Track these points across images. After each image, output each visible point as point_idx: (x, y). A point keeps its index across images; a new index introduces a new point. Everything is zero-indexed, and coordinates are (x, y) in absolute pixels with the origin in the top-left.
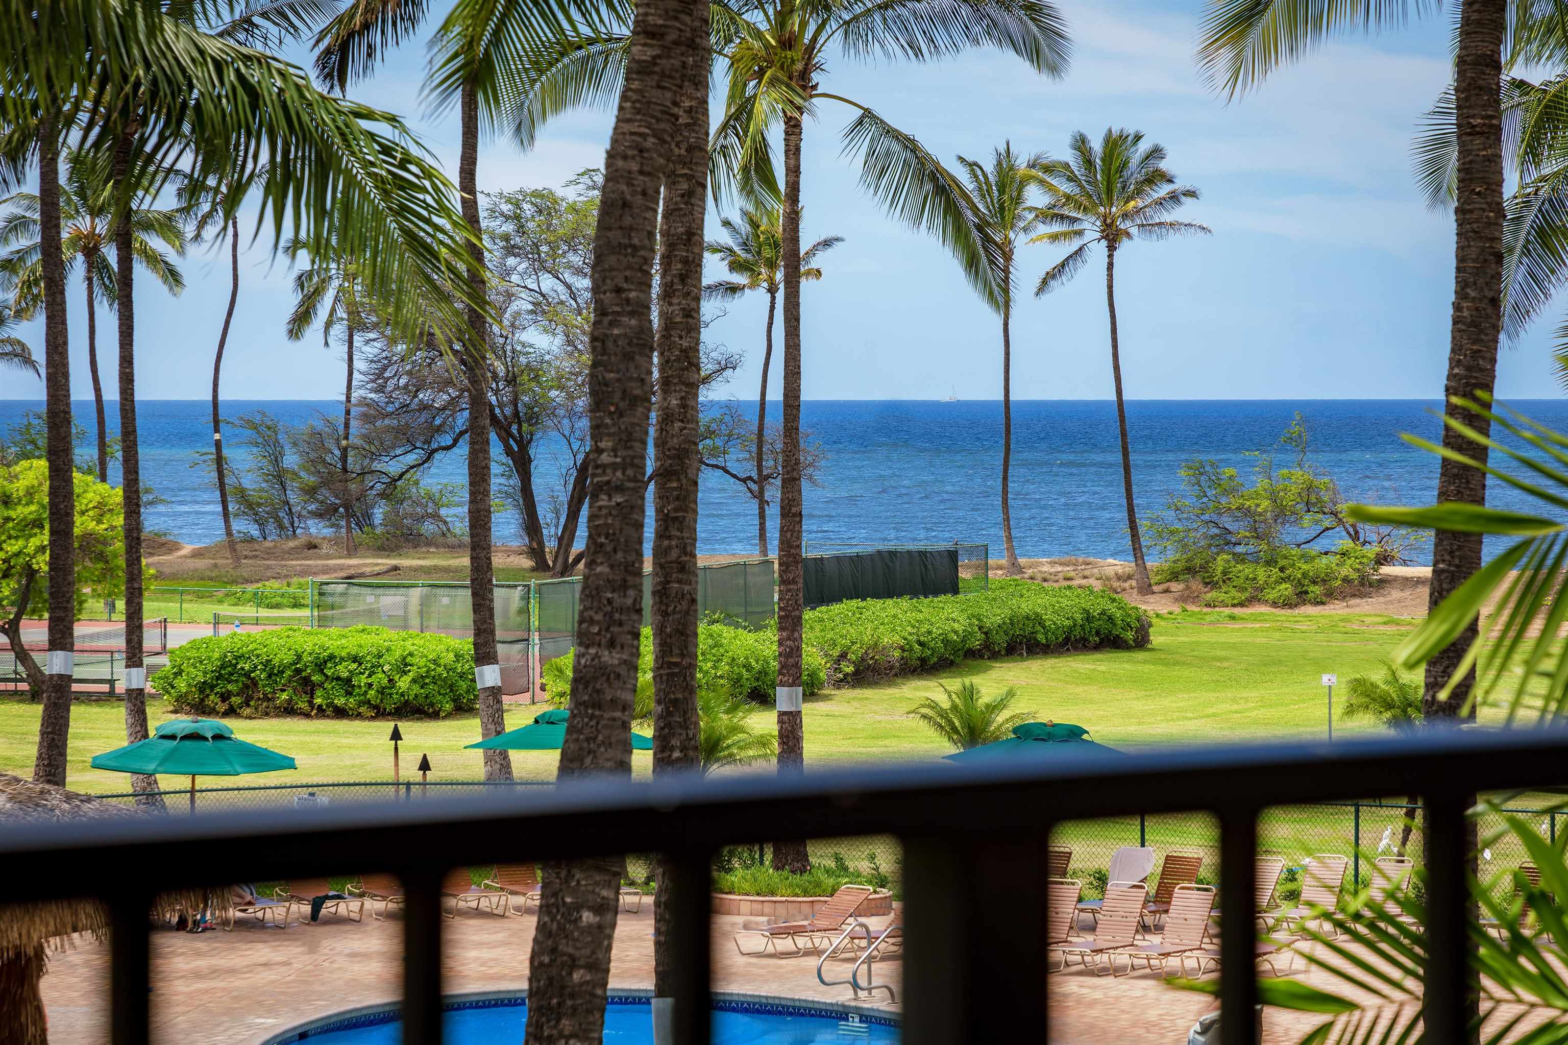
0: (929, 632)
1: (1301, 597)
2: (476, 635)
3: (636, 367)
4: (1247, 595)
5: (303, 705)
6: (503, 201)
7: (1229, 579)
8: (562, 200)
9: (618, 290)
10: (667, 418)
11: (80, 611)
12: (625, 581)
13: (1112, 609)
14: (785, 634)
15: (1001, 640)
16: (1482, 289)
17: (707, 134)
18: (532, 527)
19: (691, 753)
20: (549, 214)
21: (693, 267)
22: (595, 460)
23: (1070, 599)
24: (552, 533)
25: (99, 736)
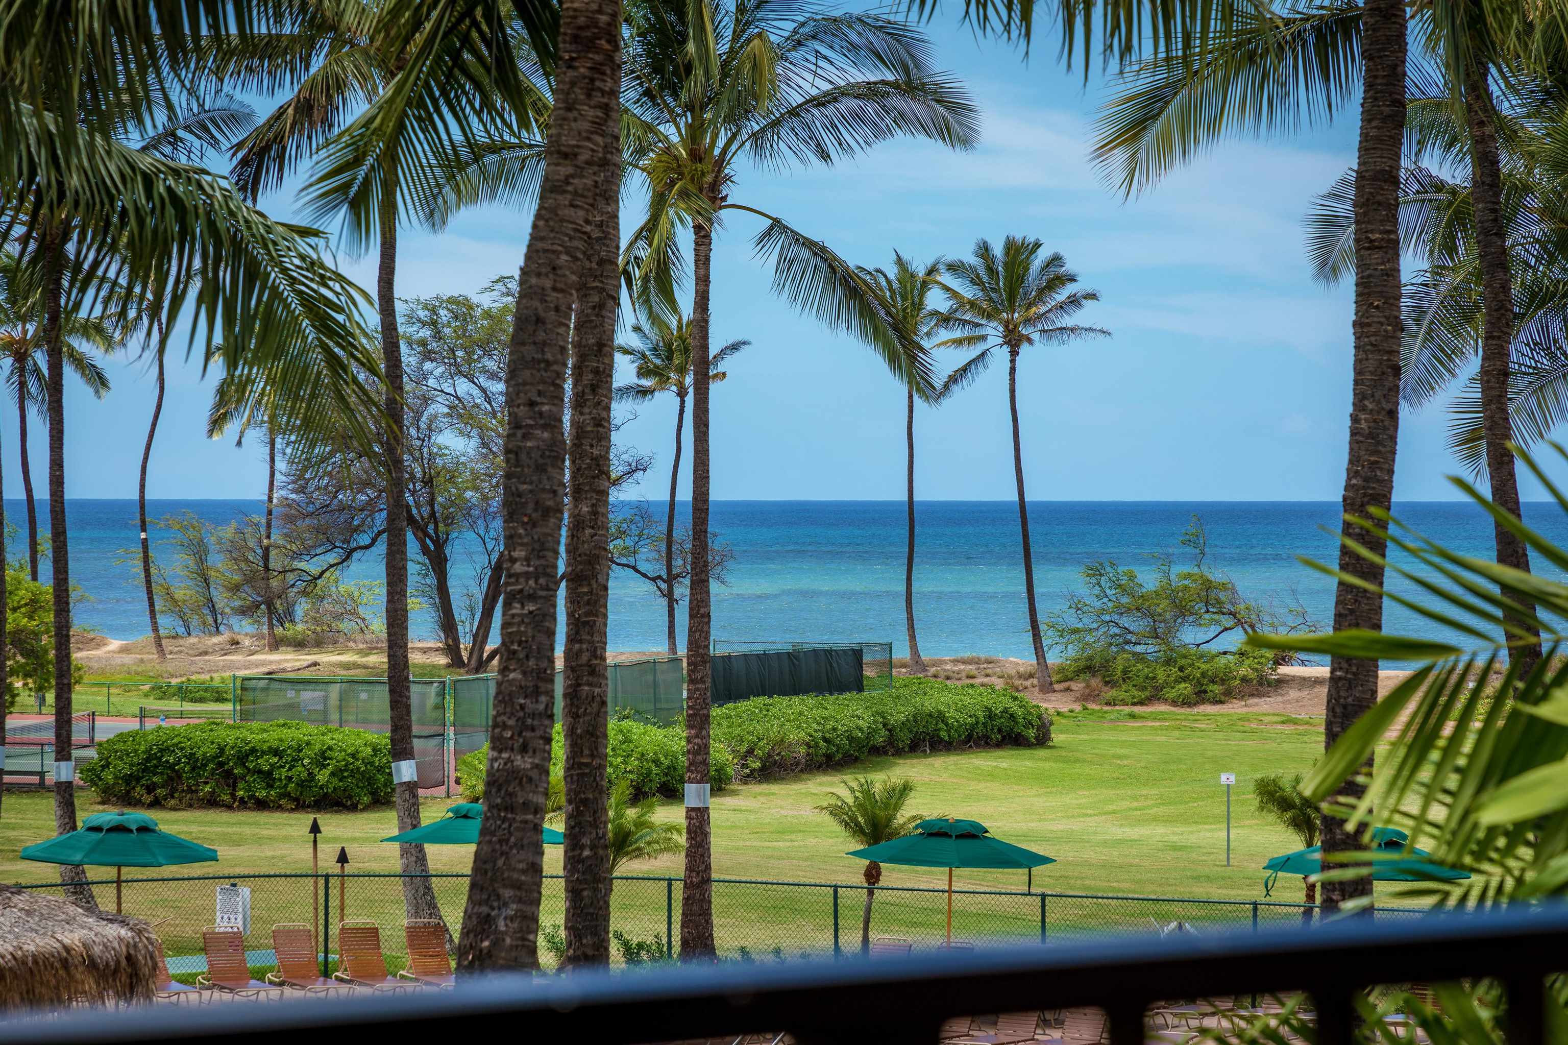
0: (834, 729)
1: (1201, 696)
2: (393, 731)
3: (548, 479)
4: (1147, 694)
5: (226, 798)
6: (420, 307)
7: (1129, 678)
8: (478, 306)
9: (532, 404)
10: (577, 526)
11: (12, 704)
12: (537, 687)
13: (1014, 707)
14: (693, 732)
15: (905, 738)
16: (1379, 402)
17: (618, 248)
18: (448, 625)
19: (601, 852)
20: (465, 320)
21: (604, 374)
22: (508, 569)
23: (972, 697)
24: (467, 630)
25: (30, 827)
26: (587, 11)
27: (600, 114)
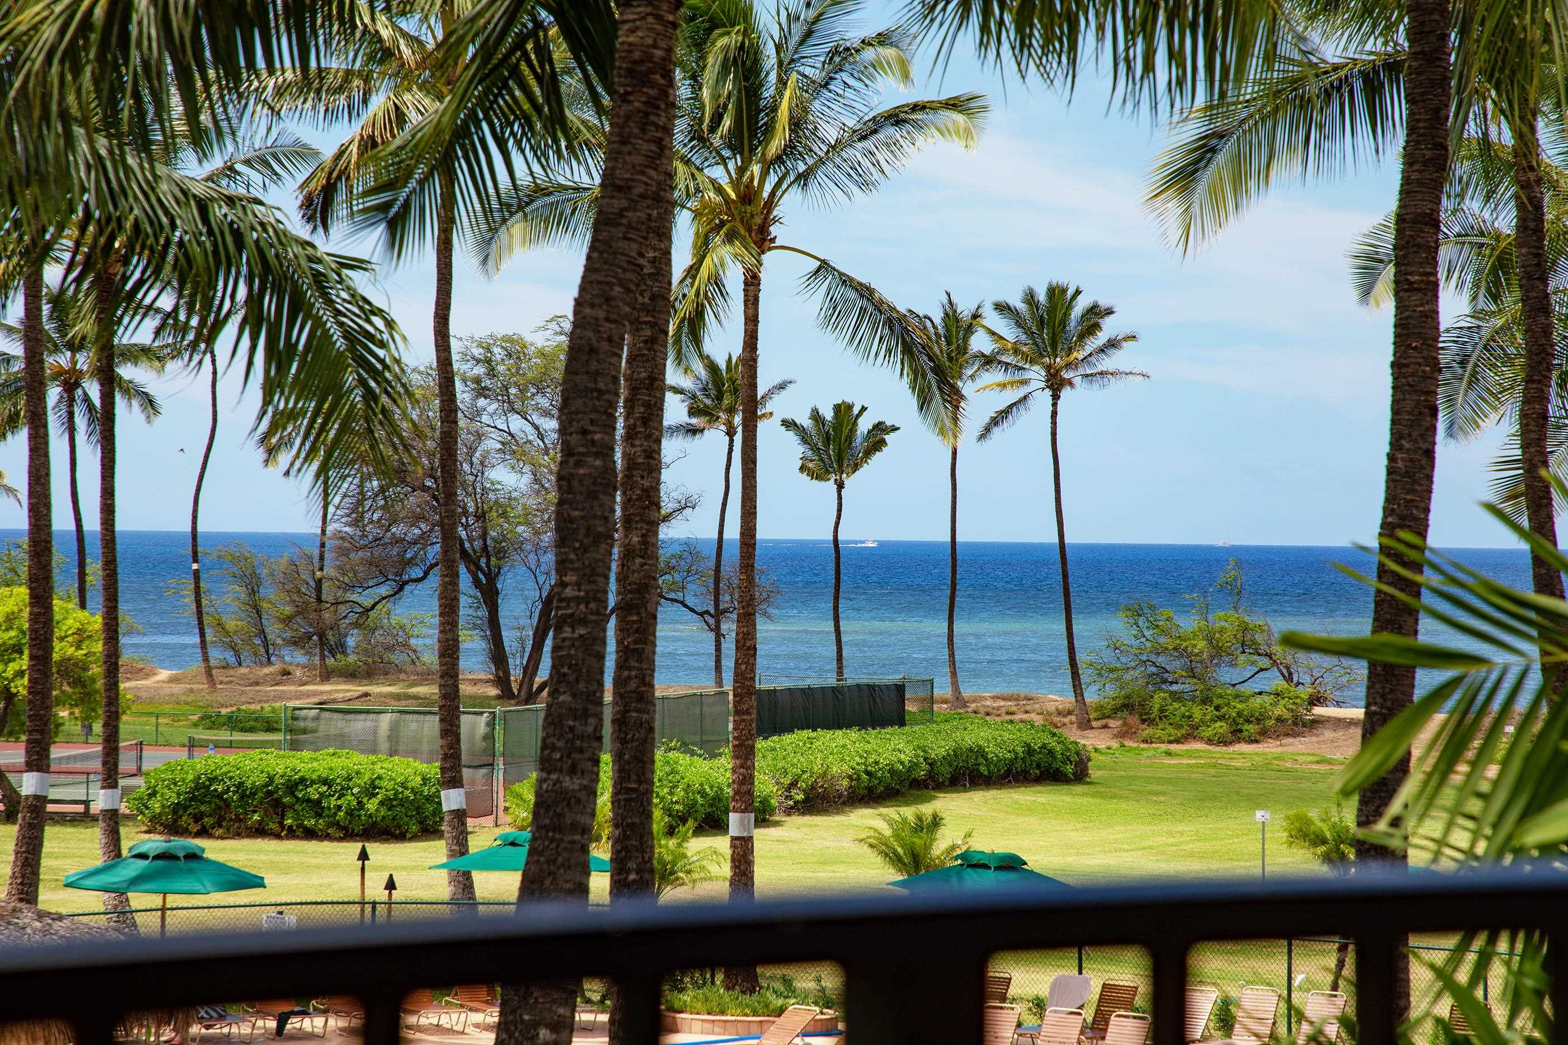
0: (877, 763)
1: (1236, 736)
2: (443, 760)
3: (600, 506)
4: (1183, 732)
5: (273, 827)
6: (475, 345)
7: (1166, 717)
8: (532, 345)
9: (584, 432)
10: (628, 554)
11: (57, 734)
12: (586, 710)
13: (1053, 743)
14: (738, 763)
15: (946, 771)
16: (1415, 442)
17: (670, 283)
18: (498, 656)
19: (647, 876)
20: (519, 358)
21: (656, 409)
23: (1011, 732)
24: (518, 662)
25: (73, 856)
26: (642, 45)
27: (654, 148)
